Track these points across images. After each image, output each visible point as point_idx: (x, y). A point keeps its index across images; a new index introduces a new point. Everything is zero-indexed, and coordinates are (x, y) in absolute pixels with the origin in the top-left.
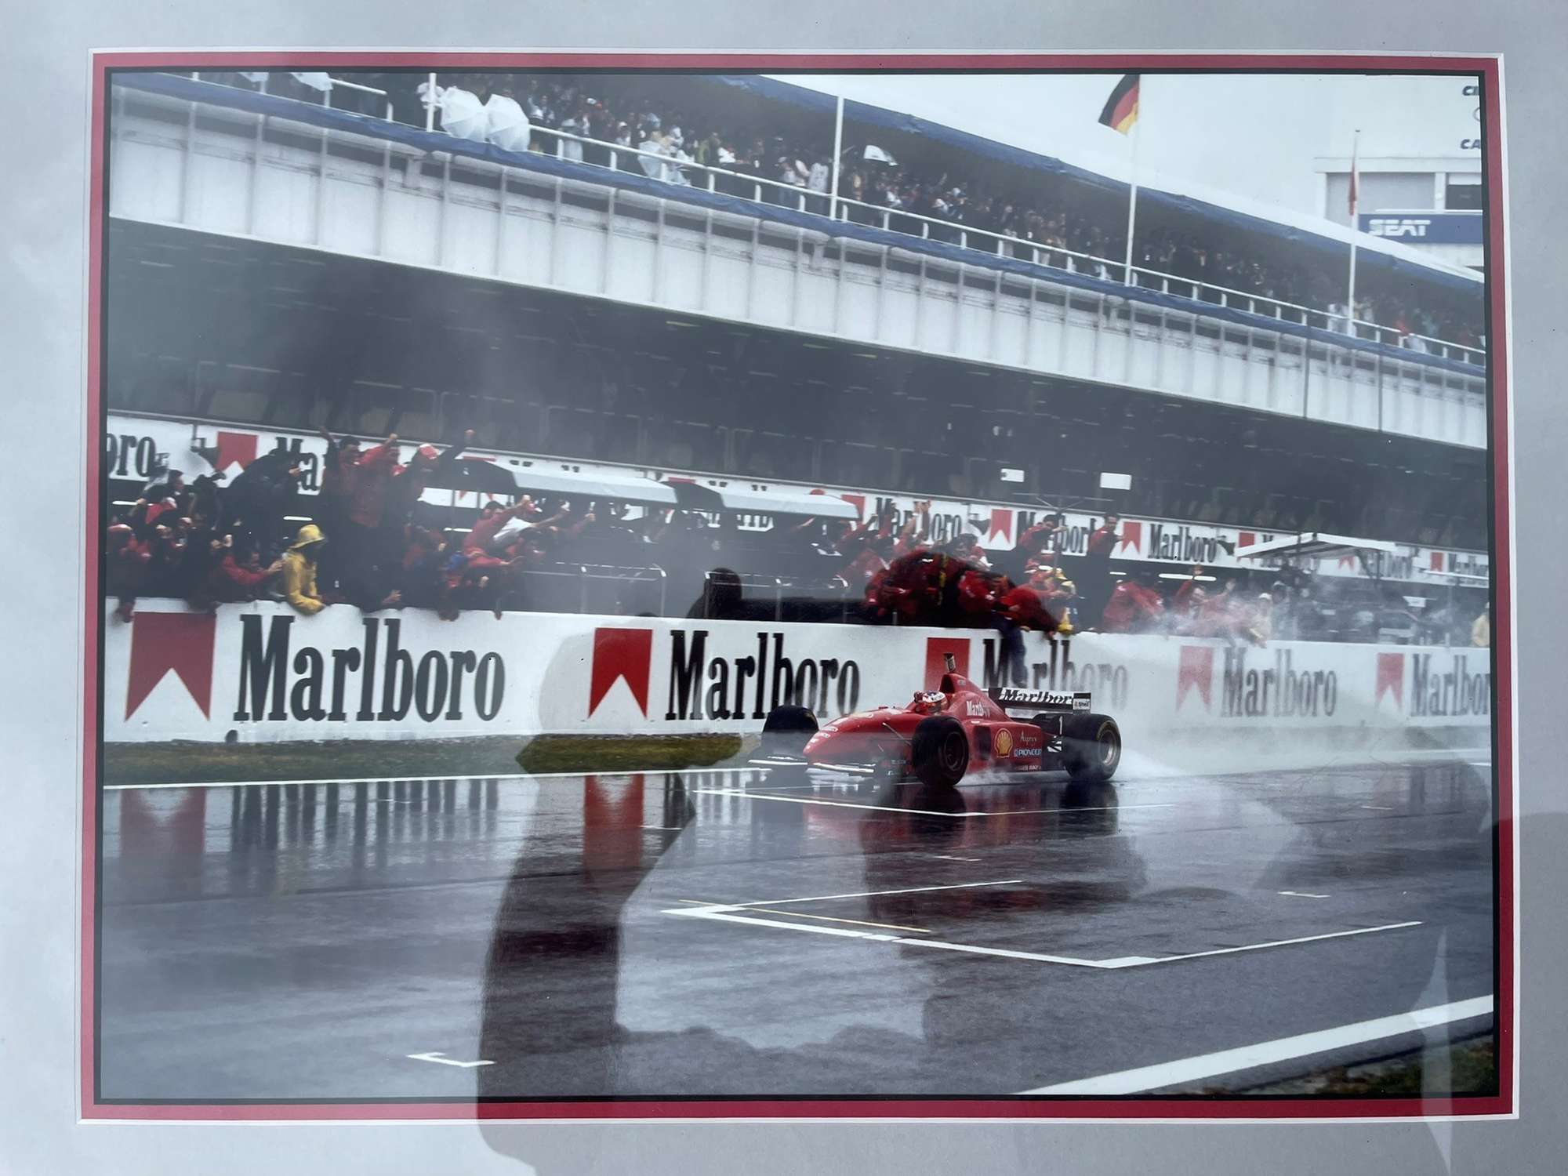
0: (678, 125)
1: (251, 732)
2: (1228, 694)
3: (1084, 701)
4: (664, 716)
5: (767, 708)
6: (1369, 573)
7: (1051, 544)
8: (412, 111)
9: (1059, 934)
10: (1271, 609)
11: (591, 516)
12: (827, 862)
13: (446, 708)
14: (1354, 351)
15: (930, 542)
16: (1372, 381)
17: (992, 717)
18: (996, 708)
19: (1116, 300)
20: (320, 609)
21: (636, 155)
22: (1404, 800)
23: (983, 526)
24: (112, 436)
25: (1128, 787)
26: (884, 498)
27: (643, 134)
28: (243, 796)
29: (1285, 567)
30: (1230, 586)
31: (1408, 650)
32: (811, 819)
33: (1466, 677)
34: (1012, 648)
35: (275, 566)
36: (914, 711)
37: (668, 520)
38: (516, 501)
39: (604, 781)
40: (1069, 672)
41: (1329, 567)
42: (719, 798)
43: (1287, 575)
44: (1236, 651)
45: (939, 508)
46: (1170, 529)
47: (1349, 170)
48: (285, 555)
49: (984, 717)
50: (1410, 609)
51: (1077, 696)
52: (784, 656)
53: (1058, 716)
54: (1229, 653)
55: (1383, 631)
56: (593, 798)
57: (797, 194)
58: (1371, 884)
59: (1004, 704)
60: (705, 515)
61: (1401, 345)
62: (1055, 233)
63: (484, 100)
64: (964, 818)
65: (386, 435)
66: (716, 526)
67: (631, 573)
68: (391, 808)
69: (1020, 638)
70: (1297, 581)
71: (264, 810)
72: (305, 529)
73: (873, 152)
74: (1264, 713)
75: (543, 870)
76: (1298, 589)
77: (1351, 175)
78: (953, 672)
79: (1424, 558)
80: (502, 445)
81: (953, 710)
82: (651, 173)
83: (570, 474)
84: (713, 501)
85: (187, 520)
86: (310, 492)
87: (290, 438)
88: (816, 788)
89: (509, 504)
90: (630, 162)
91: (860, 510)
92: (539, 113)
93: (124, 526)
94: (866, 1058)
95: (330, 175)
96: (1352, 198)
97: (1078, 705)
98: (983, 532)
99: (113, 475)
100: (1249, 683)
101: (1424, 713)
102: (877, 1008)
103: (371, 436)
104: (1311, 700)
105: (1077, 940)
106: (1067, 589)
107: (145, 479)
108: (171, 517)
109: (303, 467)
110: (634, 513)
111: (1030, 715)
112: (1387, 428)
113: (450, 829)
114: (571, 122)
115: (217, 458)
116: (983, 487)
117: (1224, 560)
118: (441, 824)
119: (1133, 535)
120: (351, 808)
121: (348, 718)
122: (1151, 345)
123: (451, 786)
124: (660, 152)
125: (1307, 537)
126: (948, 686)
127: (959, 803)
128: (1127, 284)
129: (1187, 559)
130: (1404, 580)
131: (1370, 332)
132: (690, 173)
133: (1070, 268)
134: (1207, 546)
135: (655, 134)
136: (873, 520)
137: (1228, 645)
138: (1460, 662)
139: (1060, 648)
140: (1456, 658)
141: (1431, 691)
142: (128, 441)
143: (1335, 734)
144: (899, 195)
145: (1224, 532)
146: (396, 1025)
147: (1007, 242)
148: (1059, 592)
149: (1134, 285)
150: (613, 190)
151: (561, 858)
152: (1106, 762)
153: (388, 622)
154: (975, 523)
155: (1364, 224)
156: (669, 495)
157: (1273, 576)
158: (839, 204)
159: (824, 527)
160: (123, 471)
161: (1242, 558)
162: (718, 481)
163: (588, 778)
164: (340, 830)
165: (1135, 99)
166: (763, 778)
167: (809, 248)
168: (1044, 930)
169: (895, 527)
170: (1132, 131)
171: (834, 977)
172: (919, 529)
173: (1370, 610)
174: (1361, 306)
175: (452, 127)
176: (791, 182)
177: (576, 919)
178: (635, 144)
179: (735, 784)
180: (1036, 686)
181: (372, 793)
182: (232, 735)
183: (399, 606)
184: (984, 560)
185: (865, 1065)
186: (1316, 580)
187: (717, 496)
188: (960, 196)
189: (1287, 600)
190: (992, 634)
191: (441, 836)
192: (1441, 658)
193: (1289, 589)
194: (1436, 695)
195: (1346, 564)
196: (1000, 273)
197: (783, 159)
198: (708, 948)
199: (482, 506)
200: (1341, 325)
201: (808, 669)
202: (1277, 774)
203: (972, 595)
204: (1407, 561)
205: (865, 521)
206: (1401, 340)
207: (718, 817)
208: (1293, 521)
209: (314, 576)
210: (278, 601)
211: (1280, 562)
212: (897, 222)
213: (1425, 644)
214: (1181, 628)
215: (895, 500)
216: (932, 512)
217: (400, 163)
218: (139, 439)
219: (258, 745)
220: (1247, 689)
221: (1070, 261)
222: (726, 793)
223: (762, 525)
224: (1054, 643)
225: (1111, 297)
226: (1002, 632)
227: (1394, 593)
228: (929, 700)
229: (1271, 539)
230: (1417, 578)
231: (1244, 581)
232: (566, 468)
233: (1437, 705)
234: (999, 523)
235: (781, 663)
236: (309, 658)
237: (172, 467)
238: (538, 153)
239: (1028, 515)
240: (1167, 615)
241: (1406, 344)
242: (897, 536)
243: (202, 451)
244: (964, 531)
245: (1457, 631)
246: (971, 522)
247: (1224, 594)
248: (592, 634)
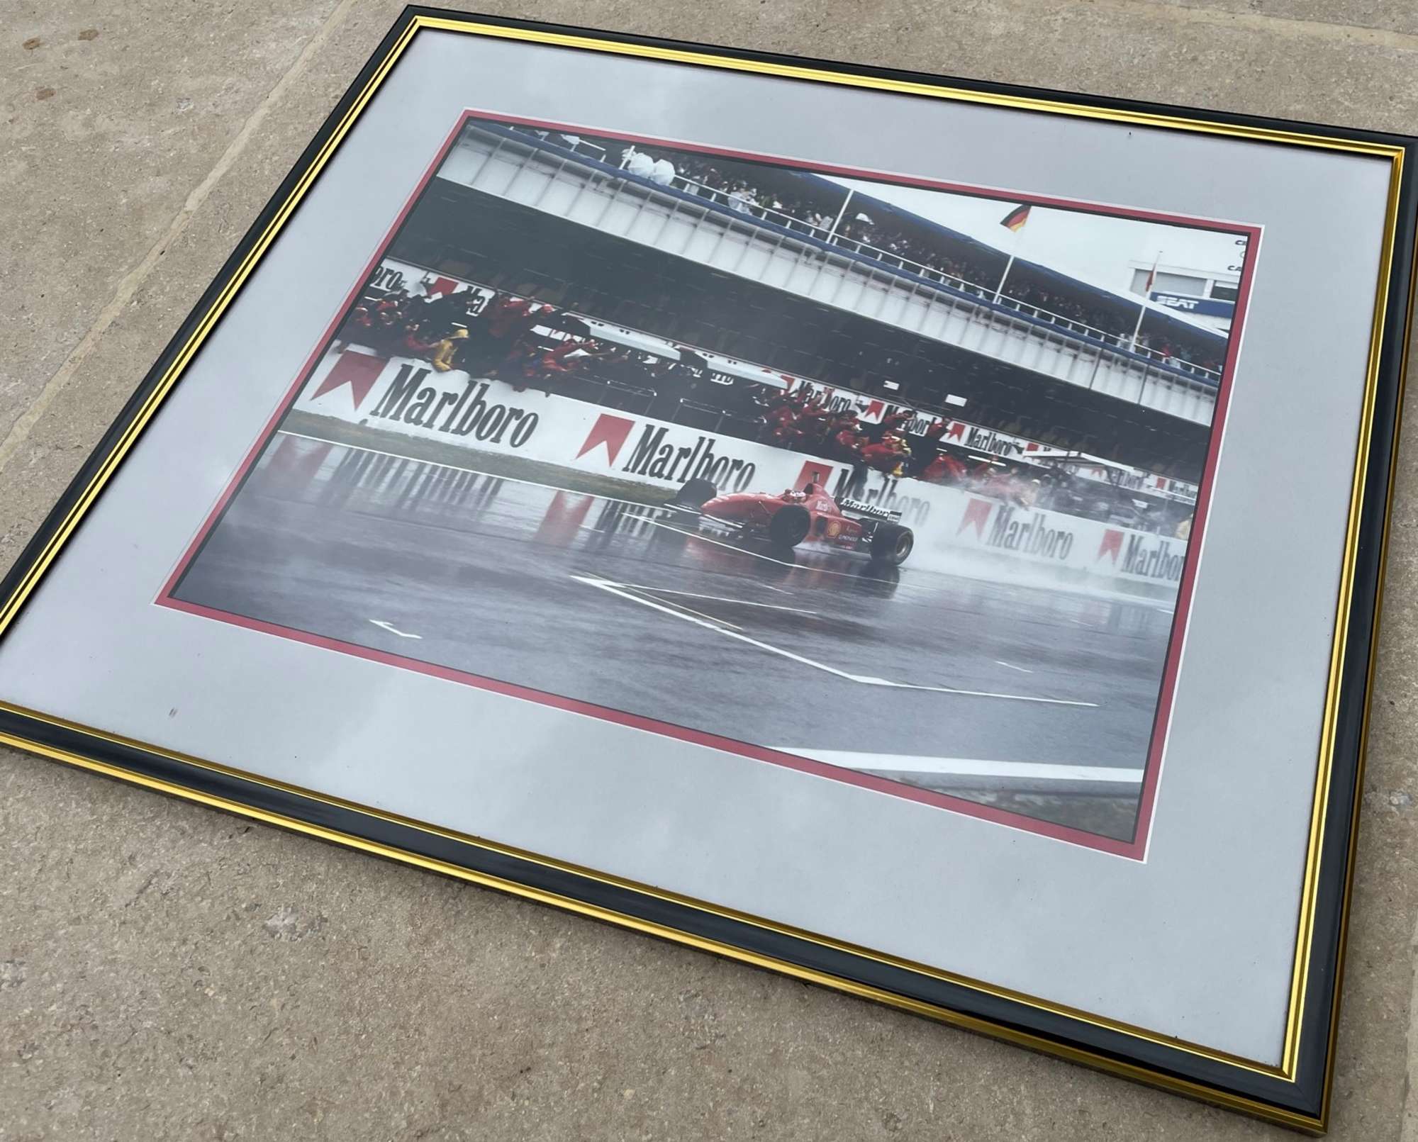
0: (757, 188)
1: (375, 423)
2: (994, 533)
3: (896, 516)
4: (622, 468)
5: (688, 478)
6: (1111, 481)
7: (903, 426)
8: (615, 159)
9: (831, 652)
10: (1038, 490)
11: (626, 357)
12: (690, 572)
13: (493, 435)
14: (1131, 360)
15: (827, 410)
16: (1140, 378)
17: (832, 513)
18: (837, 509)
19: (986, 309)
20: (448, 370)
21: (727, 197)
22: (1104, 622)
23: (863, 408)
24: (382, 268)
25: (908, 573)
26: (807, 382)
27: (735, 188)
28: (353, 453)
29: (1054, 468)
30: (1014, 471)
31: (1128, 532)
32: (690, 545)
33: (1166, 555)
34: (859, 477)
35: (434, 345)
36: (782, 499)
37: (670, 368)
38: (586, 341)
39: (569, 495)
40: (892, 498)
41: (1084, 473)
42: (636, 521)
43: (1055, 472)
44: (1007, 508)
45: (839, 393)
46: (983, 432)
47: (1151, 269)
48: (443, 341)
49: (827, 512)
50: (1136, 508)
51: (892, 513)
52: (711, 452)
53: (876, 521)
54: (1002, 509)
55: (1112, 516)
56: (558, 502)
57: (810, 229)
58: (1066, 671)
59: (842, 508)
60: (693, 369)
61: (1163, 362)
62: (959, 271)
63: (655, 161)
64: (792, 567)
65: (529, 296)
66: (698, 376)
67: (637, 390)
68: (434, 480)
69: (866, 472)
70: (1061, 477)
71: (360, 463)
72: (461, 331)
73: (862, 217)
74: (1017, 548)
75: (507, 535)
76: (1059, 482)
77: (1151, 273)
78: (815, 482)
79: (1152, 480)
80: (590, 313)
81: (807, 504)
82: (732, 206)
83: (624, 334)
84: (702, 364)
85: (400, 313)
86: (473, 314)
87: (475, 288)
88: (701, 529)
89: (581, 342)
90: (723, 199)
91: (790, 385)
92: (682, 171)
93: (364, 309)
94: (666, 697)
95: (558, 179)
96: (1149, 283)
97: (891, 518)
98: (863, 411)
99: (372, 285)
100: (1011, 529)
101: (1131, 572)
102: (687, 667)
103: (518, 294)
104: (1051, 548)
105: (842, 658)
106: (906, 452)
107: (388, 290)
108: (391, 310)
109: (476, 302)
110: (652, 360)
111: (858, 517)
112: (1144, 403)
113: (462, 500)
114: (698, 177)
115: (431, 289)
116: (872, 387)
117: (1014, 456)
118: (459, 495)
119: (958, 431)
120: (411, 475)
121: (434, 428)
122: (1000, 335)
123: (475, 477)
124: (741, 198)
125: (1074, 454)
126: (809, 490)
127: (792, 557)
128: (994, 302)
129: (989, 450)
130: (1135, 490)
131: (1145, 352)
132: (754, 209)
133: (962, 289)
134: (1005, 447)
135: (742, 189)
136: (796, 391)
137: (1003, 504)
138: (1165, 546)
139: (890, 484)
140: (1162, 542)
141: (1139, 559)
142: (389, 271)
143: (1063, 572)
144: (870, 238)
145: (1018, 440)
146: (374, 600)
147: (926, 270)
148: (900, 452)
149: (999, 303)
150: (707, 210)
151: (520, 531)
152: (899, 555)
153: (482, 385)
154: (860, 406)
155: (1154, 297)
156: (676, 356)
157: (1046, 471)
158: (834, 237)
159: (764, 390)
160: (378, 284)
161: (1027, 457)
162: (709, 354)
163: (560, 491)
164: (398, 484)
165: (1026, 216)
166: (669, 516)
167: (808, 254)
168: (820, 646)
169: (808, 399)
170: (1020, 230)
171: (666, 641)
172: (823, 402)
173: (1106, 502)
174: (1142, 337)
175: (633, 169)
176: (810, 222)
177: (514, 568)
178: (728, 192)
179: (650, 515)
180: (867, 502)
181: (427, 470)
182: (365, 421)
183: (492, 379)
184: (858, 426)
185: (664, 701)
186: (1074, 479)
187: (705, 362)
188: (906, 244)
189: (1051, 486)
190: (849, 467)
191: (455, 502)
192: (1151, 541)
193: (1054, 480)
194: (1142, 562)
195: (1097, 473)
196: (917, 284)
197: (808, 212)
198: (590, 604)
199: (565, 340)
200: (1126, 345)
201: (723, 462)
202: (1016, 587)
203: (843, 444)
204: (1140, 480)
205: (791, 391)
206: (1164, 359)
207: (631, 531)
208: (1067, 443)
209: (453, 354)
210: (427, 361)
211: (1051, 464)
212: (863, 250)
213: (1142, 530)
214: (973, 488)
215: (813, 384)
216: (834, 395)
217: (598, 180)
218: (396, 271)
219: (376, 430)
220: (1008, 532)
221: (962, 286)
222: (642, 519)
223: (726, 381)
224: (887, 480)
225: (982, 307)
226: (855, 467)
227: (1127, 496)
228: (794, 495)
229: (1049, 450)
230: (1144, 490)
231: (1025, 471)
232: (622, 331)
233: (1142, 568)
234: (875, 408)
235: (708, 455)
236: (428, 393)
237: (405, 288)
238: (674, 187)
239: (894, 408)
240: (967, 479)
241: (1167, 362)
242: (808, 403)
243: (425, 284)
244: (850, 408)
245: (1168, 526)
246: (857, 404)
247: (1010, 475)
248: (599, 415)
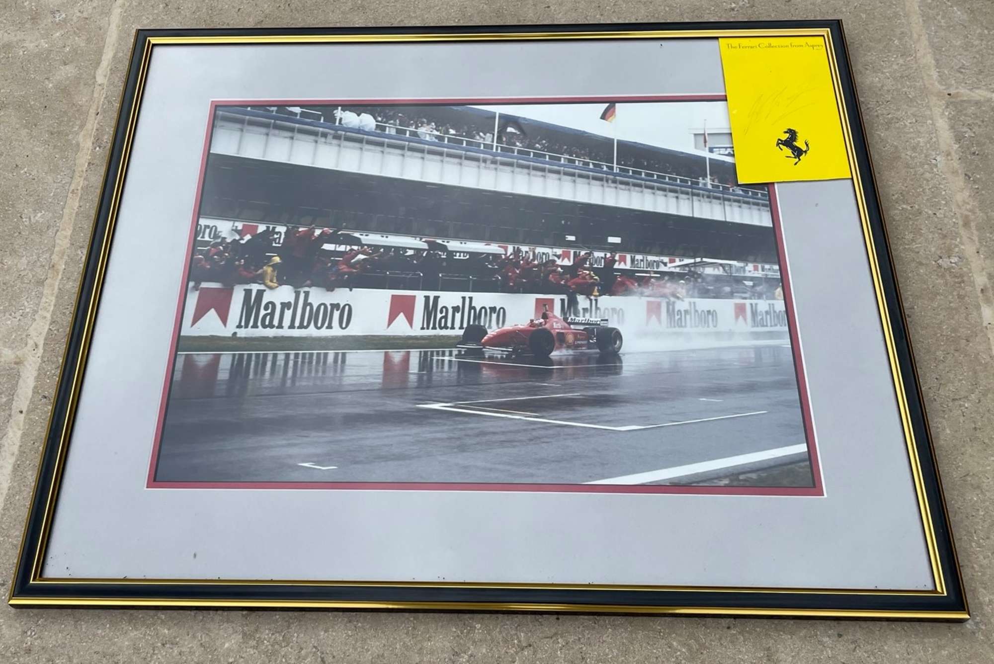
0: (433, 122)
1: (242, 333)
2: (669, 320)
3: (605, 322)
4: (420, 328)
5: (465, 325)
6: (726, 272)
7: (588, 263)
8: (331, 119)
9: (598, 416)
10: (685, 287)
11: (392, 254)
12: (491, 386)
13: (326, 324)
14: (711, 193)
15: (536, 262)
16: (720, 204)
17: (565, 328)
18: (567, 325)
19: (611, 177)
20: (277, 287)
21: (416, 132)
22: (753, 361)
23: (559, 257)
24: (201, 226)
25: (627, 356)
26: (516, 246)
27: (420, 125)
28: (237, 357)
29: (690, 271)
30: (666, 278)
31: (748, 302)
32: (484, 369)
33: (775, 312)
34: (573, 302)
35: (260, 271)
36: (530, 326)
37: (424, 255)
38: (362, 248)
39: (393, 353)
40: (598, 311)
41: (709, 271)
42: (443, 361)
43: (691, 274)
44: (671, 303)
45: (540, 250)
46: (639, 257)
47: (703, 132)
48: (265, 267)
49: (562, 329)
50: (746, 286)
51: (602, 320)
52: (473, 305)
53: (594, 328)
54: (668, 304)
55: (735, 294)
56: (387, 359)
57: (480, 143)
58: (741, 395)
59: (570, 324)
60: (440, 253)
61: (731, 191)
62: (584, 155)
63: (359, 115)
64: (553, 369)
65: (311, 225)
66: (445, 257)
67: (408, 274)
68: (300, 363)
69: (576, 298)
70: (696, 276)
71: (245, 363)
72: (274, 258)
73: (510, 129)
74: (685, 326)
75: (364, 388)
76: (696, 279)
77: (704, 134)
78: (547, 311)
79: (750, 267)
80: (357, 229)
81: (547, 326)
82: (422, 138)
83: (384, 239)
84: (444, 248)
85: (227, 254)
87: (271, 227)
88: (487, 357)
89: (358, 249)
90: (414, 134)
91: (506, 251)
92: (380, 119)
93: (200, 256)
94: (508, 468)
95: (297, 139)
96: (705, 142)
97: (602, 324)
98: (559, 258)
99: (199, 238)
100: (678, 315)
101: (758, 326)
102: (514, 447)
103: (304, 225)
104: (706, 322)
105: (607, 418)
106: (596, 279)
107: (212, 240)
108: (220, 253)
109: (276, 236)
110: (410, 252)
111: (582, 327)
112: (728, 220)
113: (324, 372)
114: (392, 122)
115: (241, 233)
116: (558, 242)
117: (662, 268)
118: (320, 369)
119: (623, 260)
120: (282, 363)
121: (284, 328)
122: (626, 192)
123: (326, 355)
124: (426, 131)
125: (698, 260)
126: (545, 316)
127: (552, 363)
128: (615, 171)
129: (647, 268)
130: (742, 275)
131: (718, 187)
132: (437, 137)
133: (591, 166)
134: (655, 264)
135: (425, 125)
136: (511, 254)
137: (667, 300)
138: (772, 306)
139: (594, 302)
140: (769, 304)
141: (760, 317)
142: (207, 227)
143: (718, 335)
144: (521, 143)
145: (662, 258)
146: (294, 451)
147: (565, 158)
148: (592, 281)
149: (618, 171)
150: (407, 143)
151: (372, 384)
152: (616, 346)
153: (304, 292)
154: (555, 255)
155: (711, 150)
156: (426, 246)
157: (685, 274)
158: (497, 147)
159: (491, 257)
160: (203, 237)
161: (670, 268)
162: (446, 241)
163: (386, 352)
164: (277, 370)
165: (614, 111)
166: (463, 353)
167: (485, 161)
168: (590, 414)
169: (521, 258)
170: (613, 121)
171: (494, 433)
172: (531, 257)
173: (727, 286)
174: (712, 178)
175: (346, 124)
176: (478, 139)
177: (377, 408)
178: (416, 128)
179: (451, 355)
180: (584, 316)
181: (292, 357)
182: (235, 333)
183: (310, 286)
184: (559, 269)
185: (509, 471)
186: (704, 275)
187: (445, 246)
188: (545, 143)
189: (692, 283)
190: (564, 297)
191: (320, 374)
192: (763, 305)
193: (692, 279)
194: (762, 319)
195: (716, 270)
196: (562, 168)
197: (474, 132)
198: (436, 421)
199: (347, 250)
200: (705, 184)
201: (483, 310)
202: (693, 351)
204: (743, 268)
205: (508, 254)
206: (731, 189)
207: (443, 368)
208: (692, 254)
209: (276, 275)
210: (260, 284)
211: (687, 269)
212: (519, 152)
213: (755, 299)
214: (646, 294)
215: (521, 247)
216: (537, 251)
217: (324, 135)
218: (211, 226)
219: (245, 338)
220: (677, 317)
221: (591, 164)
222: (447, 358)
223: (464, 256)
224: (591, 300)
225: (608, 176)
226: (568, 296)
227: (739, 280)
228: (537, 322)
229: (683, 260)
230: (747, 274)
231: (673, 276)
232: (383, 237)
233: (763, 323)
234: (566, 255)
235: (471, 308)
236: (270, 305)
237: (223, 236)
238: (379, 131)
239: (578, 253)
240: (640, 289)
241: (733, 190)
242: (522, 260)
243: (236, 231)
244: (551, 258)
245: (769, 294)
246: (554, 255)
247: (664, 281)
248: (390, 297)
